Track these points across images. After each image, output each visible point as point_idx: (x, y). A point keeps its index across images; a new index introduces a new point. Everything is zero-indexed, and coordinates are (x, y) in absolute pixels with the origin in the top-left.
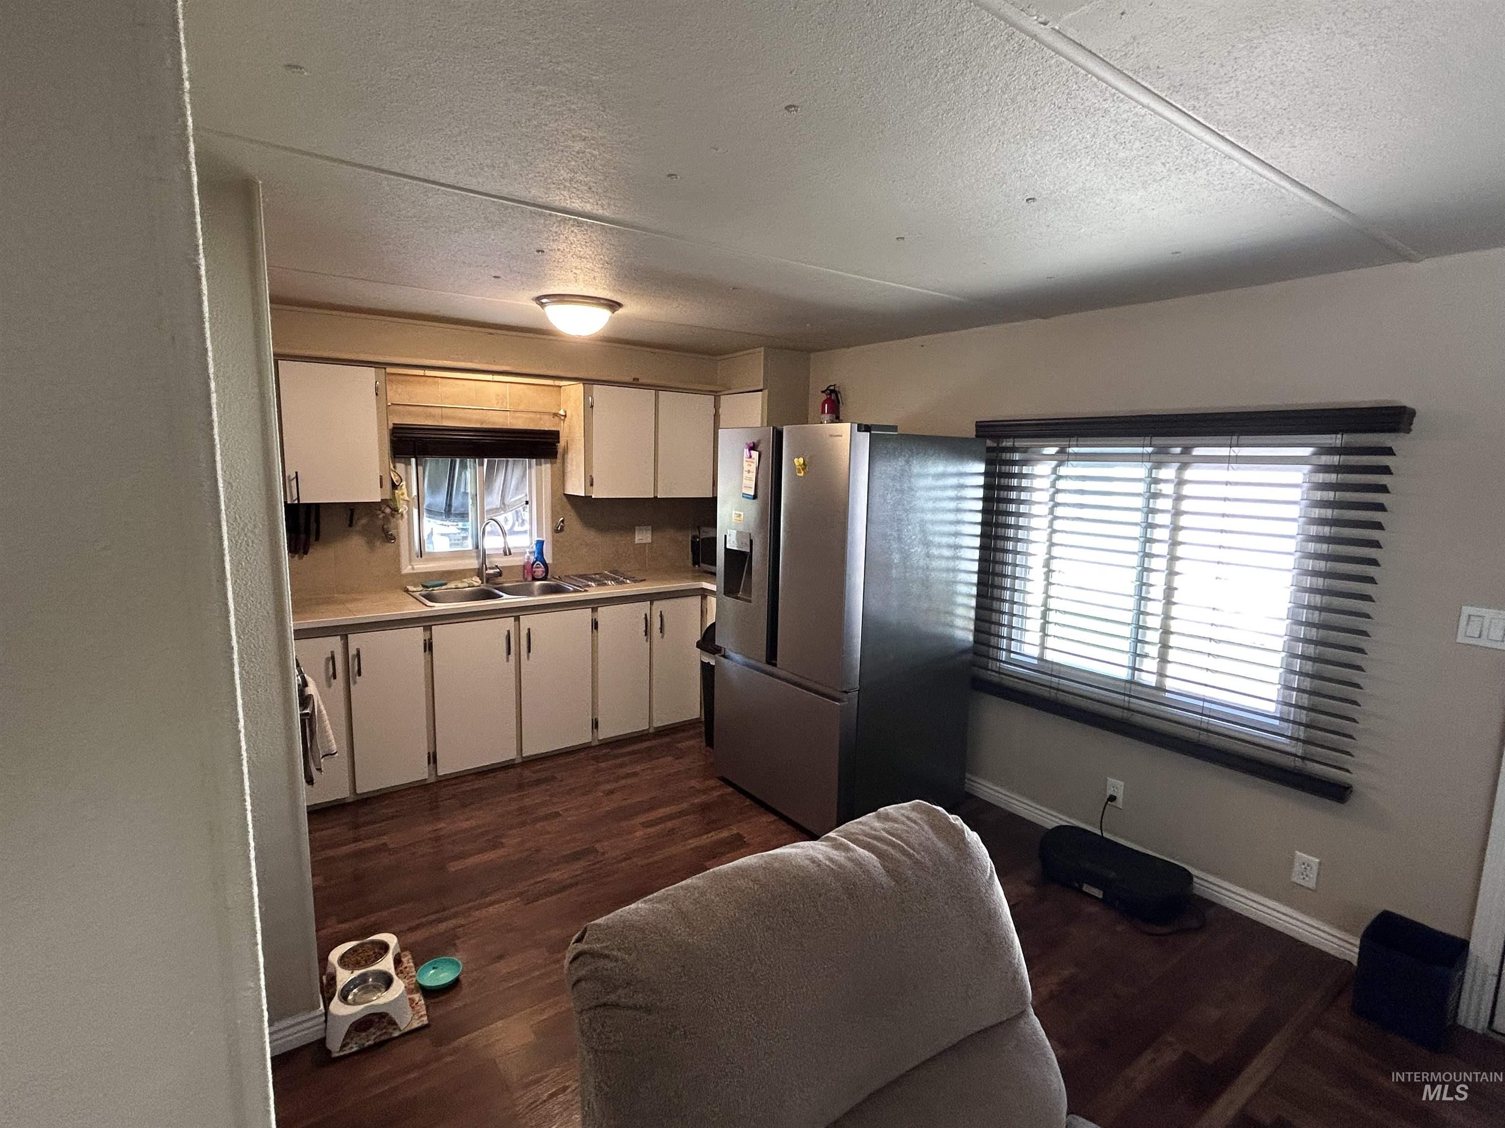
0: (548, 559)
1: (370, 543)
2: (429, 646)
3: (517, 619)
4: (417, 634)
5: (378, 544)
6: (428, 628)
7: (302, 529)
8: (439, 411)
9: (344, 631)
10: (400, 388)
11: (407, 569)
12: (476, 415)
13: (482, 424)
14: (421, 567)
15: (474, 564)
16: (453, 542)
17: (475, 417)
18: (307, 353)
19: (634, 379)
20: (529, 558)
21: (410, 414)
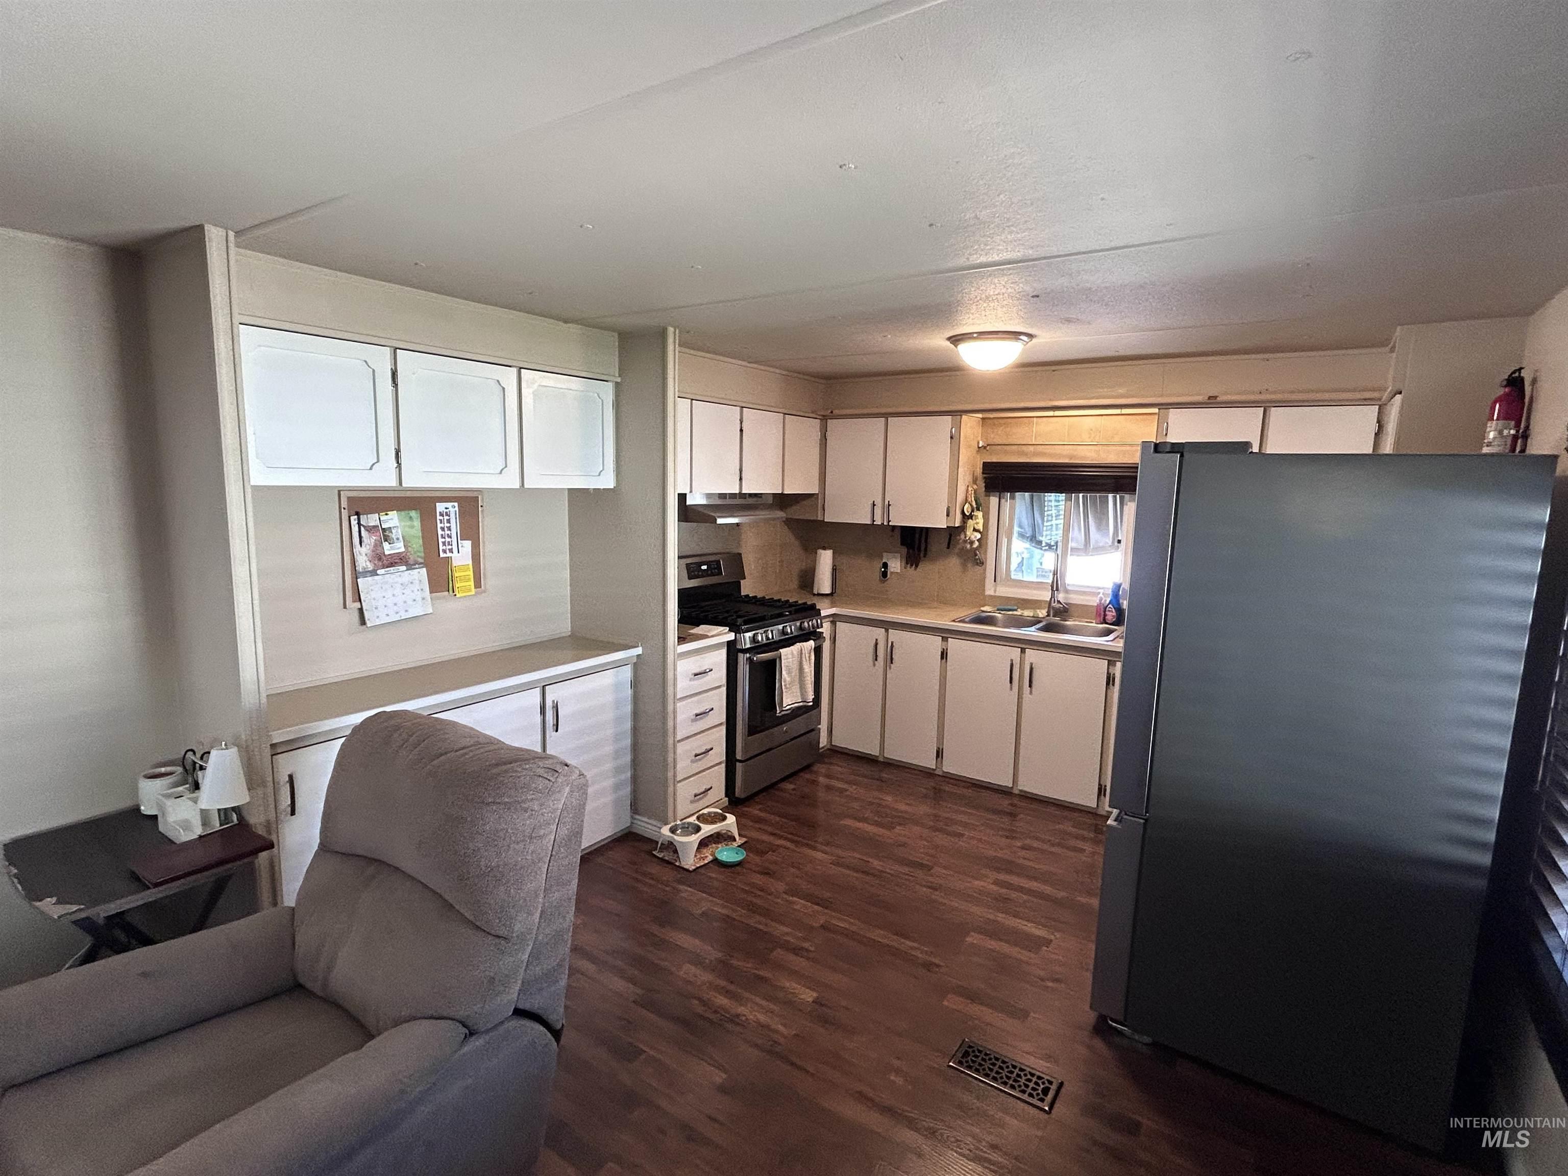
0: (1125, 604)
1: (964, 565)
2: (944, 655)
3: (1023, 651)
4: (935, 642)
5: (969, 565)
6: (945, 639)
7: (916, 546)
8: (1032, 448)
9: (887, 625)
10: (1000, 430)
11: (989, 591)
12: (1067, 450)
13: (1071, 459)
14: (1003, 591)
15: (1046, 596)
16: (1040, 573)
17: (1065, 453)
18: (907, 410)
19: (1210, 398)
20: (1101, 599)
21: (1006, 452)
